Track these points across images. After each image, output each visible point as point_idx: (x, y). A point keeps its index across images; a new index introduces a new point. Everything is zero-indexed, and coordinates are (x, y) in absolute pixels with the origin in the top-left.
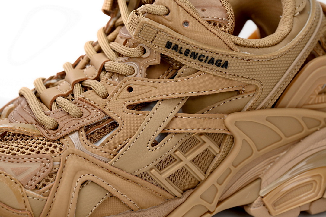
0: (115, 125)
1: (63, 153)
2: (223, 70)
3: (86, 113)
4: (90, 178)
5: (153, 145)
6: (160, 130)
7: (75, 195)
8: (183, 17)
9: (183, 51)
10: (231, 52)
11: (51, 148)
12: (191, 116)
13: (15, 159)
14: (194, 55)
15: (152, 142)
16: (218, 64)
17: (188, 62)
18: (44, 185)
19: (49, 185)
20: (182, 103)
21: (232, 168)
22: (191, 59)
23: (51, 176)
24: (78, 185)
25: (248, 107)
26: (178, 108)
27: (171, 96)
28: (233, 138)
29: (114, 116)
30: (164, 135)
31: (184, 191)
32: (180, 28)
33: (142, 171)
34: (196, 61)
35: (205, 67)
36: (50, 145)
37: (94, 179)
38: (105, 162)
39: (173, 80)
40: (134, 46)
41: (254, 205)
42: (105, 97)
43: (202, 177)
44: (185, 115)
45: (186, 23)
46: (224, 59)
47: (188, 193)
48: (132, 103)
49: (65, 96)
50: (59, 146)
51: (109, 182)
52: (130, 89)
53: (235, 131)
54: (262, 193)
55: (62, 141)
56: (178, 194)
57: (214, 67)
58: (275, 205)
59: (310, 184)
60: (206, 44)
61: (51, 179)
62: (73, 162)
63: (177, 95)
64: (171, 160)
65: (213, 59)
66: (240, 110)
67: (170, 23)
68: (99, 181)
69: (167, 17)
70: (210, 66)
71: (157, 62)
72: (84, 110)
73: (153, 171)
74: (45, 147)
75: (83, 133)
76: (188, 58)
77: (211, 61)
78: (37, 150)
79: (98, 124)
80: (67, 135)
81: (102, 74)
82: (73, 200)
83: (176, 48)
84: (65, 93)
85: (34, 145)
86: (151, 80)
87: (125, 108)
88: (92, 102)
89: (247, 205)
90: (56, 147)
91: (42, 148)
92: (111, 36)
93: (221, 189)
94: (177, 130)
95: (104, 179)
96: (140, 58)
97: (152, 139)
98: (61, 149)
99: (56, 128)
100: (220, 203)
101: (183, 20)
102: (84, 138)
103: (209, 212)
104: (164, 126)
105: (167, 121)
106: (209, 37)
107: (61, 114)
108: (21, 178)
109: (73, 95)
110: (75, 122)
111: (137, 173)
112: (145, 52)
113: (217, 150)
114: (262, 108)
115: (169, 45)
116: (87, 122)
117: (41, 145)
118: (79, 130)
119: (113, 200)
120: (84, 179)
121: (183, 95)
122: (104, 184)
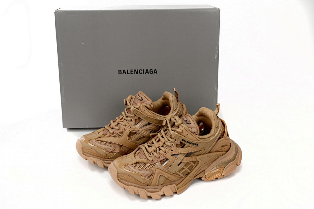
0: (168, 159)
1: (155, 168)
2: (197, 146)
3: (160, 157)
4: (162, 174)
5: (178, 166)
6: (180, 162)
7: (158, 179)
8: (187, 133)
9: (186, 141)
10: (199, 142)
11: (152, 167)
12: (188, 158)
13: (142, 170)
14: (189, 143)
15: (178, 165)
16: (196, 144)
17: (187, 144)
18: (150, 177)
19: (151, 177)
20: (186, 154)
21: (198, 169)
22: (189, 144)
23: (152, 174)
24: (159, 177)
25: (202, 154)
26: (185, 155)
27: (183, 153)
28: (198, 161)
29: (168, 158)
30: (181, 163)
31: (185, 175)
32: (185, 135)
33: (175, 172)
34: (190, 144)
35: (192, 145)
36: (151, 166)
37: (163, 175)
38: (166, 170)
39: (183, 148)
40: (173, 139)
41: (203, 177)
42: (165, 152)
43: (190, 172)
44: (186, 157)
45: (187, 135)
46: (197, 143)
47: (186, 176)
48: (172, 154)
49: (154, 151)
50: (154, 166)
51: (167, 176)
52: (172, 150)
53: (199, 160)
54: (205, 175)
55: (154, 165)
56: (183, 176)
57: (194, 145)
58: (209, 178)
59: (218, 172)
60: (192, 140)
61: (152, 175)
62: (157, 171)
63: (184, 152)
64: (183, 169)
65: (194, 143)
66: (200, 155)
67: (183, 135)
68: (164, 175)
69: (182, 133)
70: (193, 145)
71: (179, 143)
72: (160, 156)
73: (178, 172)
74: (150, 166)
75: (160, 162)
76: (188, 143)
77: (194, 144)
78: (148, 167)
79: (163, 160)
80: (156, 163)
81: (164, 145)
82: (158, 181)
83: (184, 141)
84: (154, 150)
85: (147, 166)
86: (178, 148)
87: (171, 156)
88: (162, 154)
89: (201, 177)
90: (153, 166)
91: (149, 167)
92: (165, 132)
93: (195, 174)
94: (184, 161)
95: (165, 175)
96: (175, 142)
97: (178, 164)
98: (154, 167)
99: (153, 161)
100: (194, 177)
101: (187, 134)
102: (160, 164)
103: (191, 180)
104: (181, 160)
105: (182, 159)
106: (193, 138)
107: (154, 157)
108: (144, 175)
109: (156, 151)
110: (158, 159)
111: (174, 173)
112: (176, 140)
113: (194, 165)
114: (206, 153)
115: (183, 140)
116: (161, 160)
117: (149, 166)
118: (159, 162)
119: (167, 179)
120: (160, 175)
121: (186, 152)
122: (165, 176)
